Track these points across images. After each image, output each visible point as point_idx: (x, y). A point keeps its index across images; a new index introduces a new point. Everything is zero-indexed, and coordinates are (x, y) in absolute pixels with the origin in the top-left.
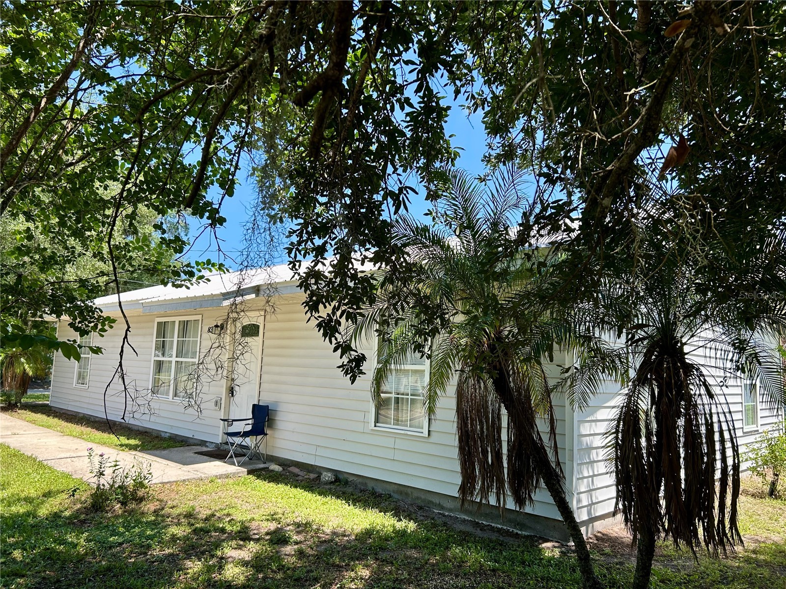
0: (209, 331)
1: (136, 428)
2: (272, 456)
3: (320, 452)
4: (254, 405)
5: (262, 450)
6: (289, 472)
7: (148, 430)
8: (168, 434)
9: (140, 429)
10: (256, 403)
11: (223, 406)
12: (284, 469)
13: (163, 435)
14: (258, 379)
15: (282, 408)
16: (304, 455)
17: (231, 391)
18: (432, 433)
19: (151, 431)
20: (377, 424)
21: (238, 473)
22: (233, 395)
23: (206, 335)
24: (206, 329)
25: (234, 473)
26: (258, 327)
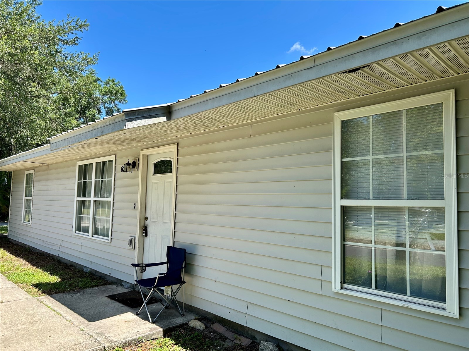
0: (122, 170)
1: (64, 261)
2: (191, 306)
3: (252, 311)
4: (169, 248)
5: (179, 297)
6: (214, 331)
7: (73, 264)
8: (89, 270)
9: (67, 262)
10: (171, 245)
11: (137, 246)
12: (206, 327)
13: (85, 269)
14: (172, 218)
15: (201, 252)
16: (231, 311)
17: (145, 230)
18: (464, 312)
19: (75, 265)
20: (346, 286)
21: (152, 335)
22: (146, 235)
23: (120, 174)
24: (119, 168)
25: (147, 336)
26: (171, 162)
